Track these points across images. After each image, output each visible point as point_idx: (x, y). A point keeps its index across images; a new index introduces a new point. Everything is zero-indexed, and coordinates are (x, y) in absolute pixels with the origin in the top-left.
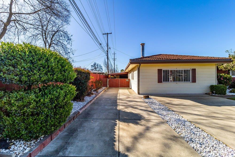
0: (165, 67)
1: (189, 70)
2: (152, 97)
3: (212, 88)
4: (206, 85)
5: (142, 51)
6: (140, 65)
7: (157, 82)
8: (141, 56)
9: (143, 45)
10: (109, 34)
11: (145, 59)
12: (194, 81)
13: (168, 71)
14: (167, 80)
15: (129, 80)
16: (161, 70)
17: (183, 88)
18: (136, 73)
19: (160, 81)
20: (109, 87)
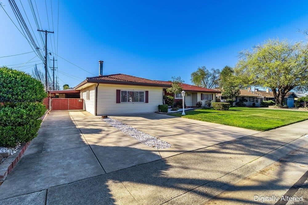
0: (123, 88)
1: (143, 92)
2: (110, 117)
3: (159, 107)
4: (155, 105)
5: (100, 69)
6: (98, 85)
7: (116, 102)
8: (99, 74)
9: (101, 63)
10: (49, 32)
11: (103, 78)
12: (147, 101)
13: (126, 92)
14: (124, 100)
15: (83, 100)
16: (120, 90)
17: (138, 108)
18: (92, 93)
19: (118, 101)
20: (52, 110)
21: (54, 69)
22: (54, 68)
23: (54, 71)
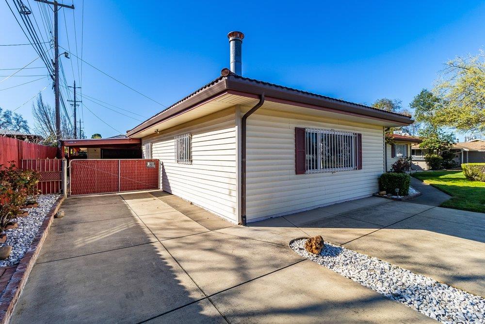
1: (352, 138)
6: (260, 103)
7: (294, 171)
10: (62, 5)
12: (360, 167)
15: (157, 162)
16: (303, 130)
19: (301, 168)
20: (72, 194)
21: (75, 103)
22: (75, 101)
23: (75, 106)
